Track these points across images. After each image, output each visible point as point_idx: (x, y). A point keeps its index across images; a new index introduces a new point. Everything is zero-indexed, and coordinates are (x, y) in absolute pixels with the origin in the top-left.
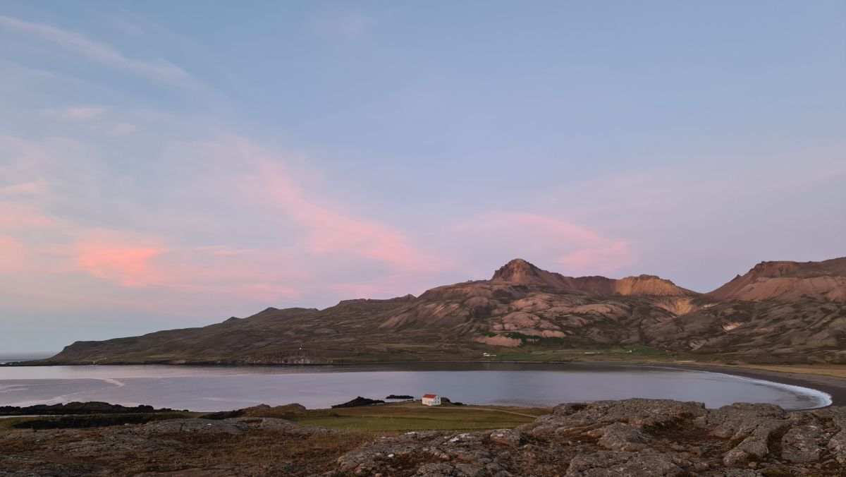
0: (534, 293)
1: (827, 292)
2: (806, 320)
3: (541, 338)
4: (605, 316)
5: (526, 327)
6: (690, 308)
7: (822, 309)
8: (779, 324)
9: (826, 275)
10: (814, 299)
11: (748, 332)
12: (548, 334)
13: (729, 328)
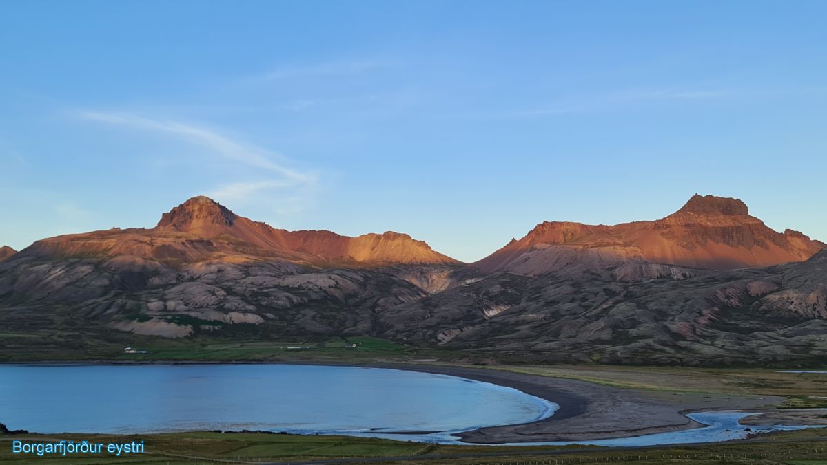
0: (222, 253)
1: (615, 268)
2: (583, 304)
3: (224, 325)
4: (325, 292)
5: (201, 307)
6: (447, 284)
7: (605, 290)
8: (553, 309)
9: (618, 244)
10: (599, 275)
11: (513, 320)
12: (237, 317)
13: (491, 313)
